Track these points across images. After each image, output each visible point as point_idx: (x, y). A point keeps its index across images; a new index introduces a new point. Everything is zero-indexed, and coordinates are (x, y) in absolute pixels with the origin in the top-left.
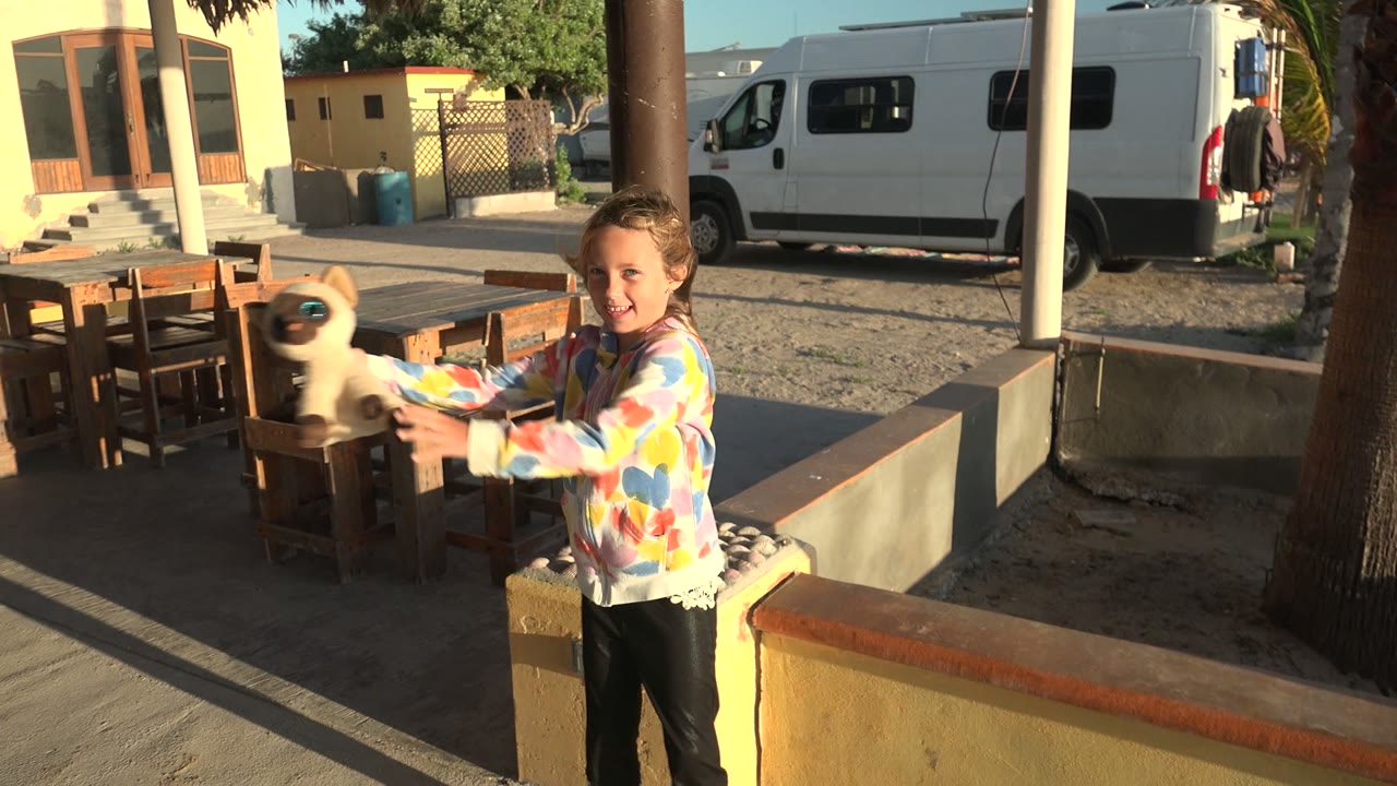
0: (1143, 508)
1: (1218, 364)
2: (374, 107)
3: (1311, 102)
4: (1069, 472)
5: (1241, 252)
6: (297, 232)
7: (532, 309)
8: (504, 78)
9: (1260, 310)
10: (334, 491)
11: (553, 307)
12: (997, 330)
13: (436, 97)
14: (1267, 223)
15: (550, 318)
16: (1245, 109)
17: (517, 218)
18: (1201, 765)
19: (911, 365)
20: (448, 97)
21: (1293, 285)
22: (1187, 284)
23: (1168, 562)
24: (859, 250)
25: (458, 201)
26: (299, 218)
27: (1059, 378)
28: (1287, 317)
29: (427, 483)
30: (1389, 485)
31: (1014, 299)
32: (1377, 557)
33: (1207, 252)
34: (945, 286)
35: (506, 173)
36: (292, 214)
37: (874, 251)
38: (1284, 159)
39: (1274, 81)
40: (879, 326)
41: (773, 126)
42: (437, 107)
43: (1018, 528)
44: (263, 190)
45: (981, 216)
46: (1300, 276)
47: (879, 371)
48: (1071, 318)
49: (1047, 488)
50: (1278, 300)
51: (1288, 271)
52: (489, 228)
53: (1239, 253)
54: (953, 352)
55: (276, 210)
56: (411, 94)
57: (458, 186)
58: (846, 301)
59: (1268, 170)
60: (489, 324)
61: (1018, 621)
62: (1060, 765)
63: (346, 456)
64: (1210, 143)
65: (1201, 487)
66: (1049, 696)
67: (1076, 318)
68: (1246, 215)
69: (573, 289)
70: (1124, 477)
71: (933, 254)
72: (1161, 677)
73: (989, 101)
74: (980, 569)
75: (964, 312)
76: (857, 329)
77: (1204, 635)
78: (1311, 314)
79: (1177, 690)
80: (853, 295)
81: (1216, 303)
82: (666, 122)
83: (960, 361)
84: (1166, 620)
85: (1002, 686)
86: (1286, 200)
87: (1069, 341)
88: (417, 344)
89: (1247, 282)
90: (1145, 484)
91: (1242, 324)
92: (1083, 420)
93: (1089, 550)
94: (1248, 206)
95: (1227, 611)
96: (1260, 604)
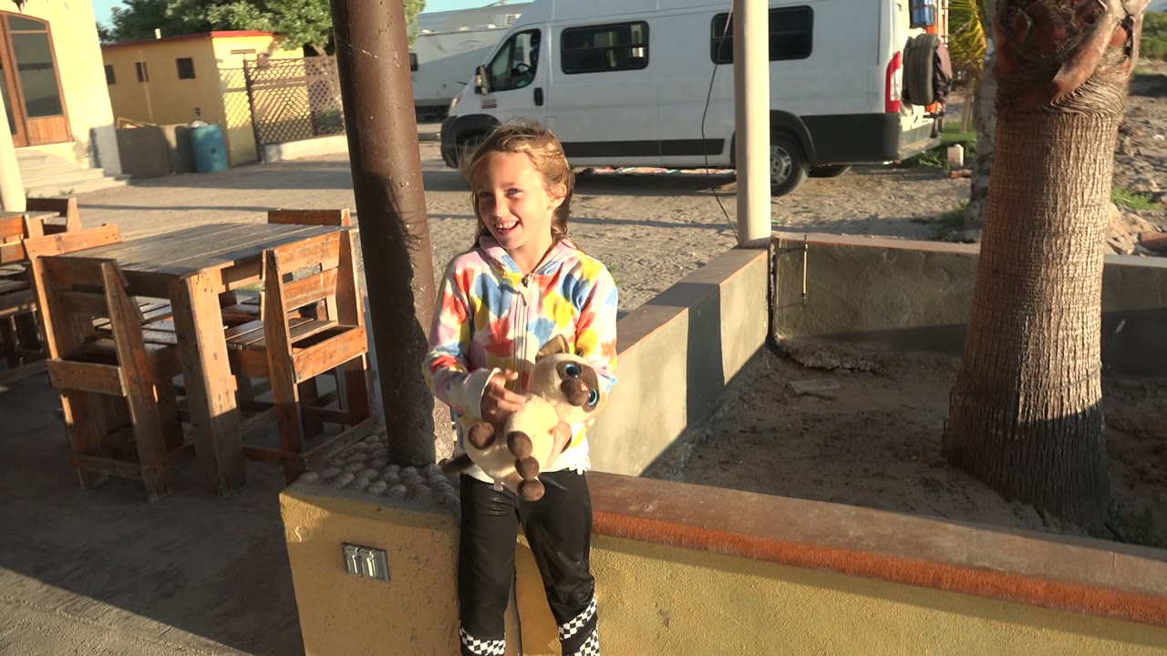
0: (846, 375)
1: (900, 251)
2: (186, 69)
3: (972, 29)
4: (784, 349)
5: (922, 154)
6: (123, 183)
7: (305, 244)
8: (300, 39)
9: (937, 201)
10: (134, 420)
11: (324, 241)
12: (726, 232)
13: (241, 57)
14: (940, 129)
15: (323, 251)
16: (918, 37)
17: (320, 160)
18: (887, 603)
19: (655, 266)
20: (253, 57)
21: (963, 179)
22: (880, 183)
23: (867, 420)
24: (613, 171)
25: (267, 147)
26: (125, 171)
27: (772, 272)
28: (958, 206)
29: (221, 406)
30: (1036, 345)
31: (731, 205)
32: (1030, 404)
33: (895, 157)
34: (684, 197)
35: (308, 120)
36: (117, 168)
37: (625, 171)
38: (951, 76)
39: (941, 12)
40: (628, 235)
41: (533, 69)
42: (242, 66)
43: (744, 400)
44: (89, 147)
45: (701, 137)
46: (968, 172)
47: (628, 274)
48: (787, 217)
49: (767, 364)
50: (951, 192)
51: (959, 168)
52: (296, 169)
53: (920, 156)
54: (690, 253)
55: (102, 164)
56: (218, 56)
57: (265, 135)
58: (601, 215)
59: (939, 86)
60: (264, 260)
61: (730, 492)
62: (772, 614)
63: (144, 389)
64: (892, 67)
65: (891, 354)
66: (758, 558)
67: (790, 218)
68: (924, 124)
69: (347, 222)
70: (829, 350)
71: (673, 171)
72: (851, 532)
73: (712, 39)
74: (712, 439)
75: (699, 218)
76: (610, 238)
77: (896, 479)
78: (976, 202)
79: (865, 543)
80: (607, 209)
81: (902, 198)
82: (390, 71)
83: (696, 260)
84: (865, 470)
85: (718, 552)
86: (957, 110)
87: (778, 239)
88: (200, 283)
89: (928, 179)
90: (846, 355)
91: (924, 214)
92: (793, 305)
93: (803, 414)
94: (925, 117)
95: (914, 458)
96: (939, 449)
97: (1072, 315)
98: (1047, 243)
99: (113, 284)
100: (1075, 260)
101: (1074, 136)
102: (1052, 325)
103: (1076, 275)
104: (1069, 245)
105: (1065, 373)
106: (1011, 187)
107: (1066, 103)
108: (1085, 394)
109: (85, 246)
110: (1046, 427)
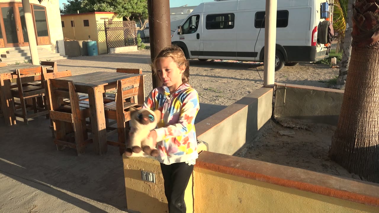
0: (297, 130)
1: (317, 91)
2: (86, 23)
3: (341, 19)
4: (277, 120)
6: (66, 58)
7: (130, 79)
8: (122, 14)
9: (327, 76)
10: (75, 131)
11: (136, 78)
12: (258, 82)
13: (104, 20)
14: (329, 52)
15: (135, 82)
16: (323, 22)
17: (127, 53)
18: (313, 200)
19: (234, 92)
20: (107, 20)
21: (336, 69)
22: (308, 69)
23: (304, 144)
24: (220, 61)
25: (110, 49)
26: (66, 54)
27: (274, 95)
28: (335, 77)
29: (101, 128)
30: (362, 123)
31: (262, 74)
32: (359, 142)
33: (314, 60)
35: (124, 41)
36: (64, 53)
37: (224, 61)
38: (334, 35)
39: (331, 14)
40: (226, 82)
41: (197, 27)
42: (104, 23)
43: (264, 136)
44: (56, 47)
45: (254, 52)
46: (338, 66)
47: (226, 94)
48: (277, 78)
49: (271, 125)
50: (332, 73)
51: (335, 65)
52: (119, 56)
53: (322, 60)
54: (246, 88)
55: (60, 52)
56: (97, 20)
57: (110, 45)
58: (217, 75)
59: (329, 38)
60: (117, 83)
61: (263, 162)
62: (275, 201)
63: (78, 121)
64: (314, 31)
65: (312, 124)
66: (272, 183)
67: (278, 79)
68: (324, 50)
69: (141, 73)
70: (292, 121)
71: (240, 62)
72: (302, 177)
73: (255, 20)
74: (253, 147)
75: (249, 77)
76: (220, 82)
77: (313, 164)
78: (341, 76)
79: (306, 180)
80: (219, 73)
81: (316, 74)
82: (165, 27)
83: (248, 91)
84: (303, 160)
85: (259, 180)
86: (334, 46)
87: (277, 85)
88: (97, 89)
89: (324, 68)
90: (298, 123)
91: (323, 80)
92: (281, 106)
93: (283, 141)
94: (324, 48)
95: (319, 157)
96: (328, 155)
97: (374, 114)
98: (367, 90)
99: (72, 88)
100: (376, 96)
101: (377, 56)
102: (368, 117)
103: (376, 101)
104: (374, 91)
105: (371, 132)
106: (356, 71)
107: (375, 45)
108: (377, 140)
109: (61, 77)
110: (364, 149)
